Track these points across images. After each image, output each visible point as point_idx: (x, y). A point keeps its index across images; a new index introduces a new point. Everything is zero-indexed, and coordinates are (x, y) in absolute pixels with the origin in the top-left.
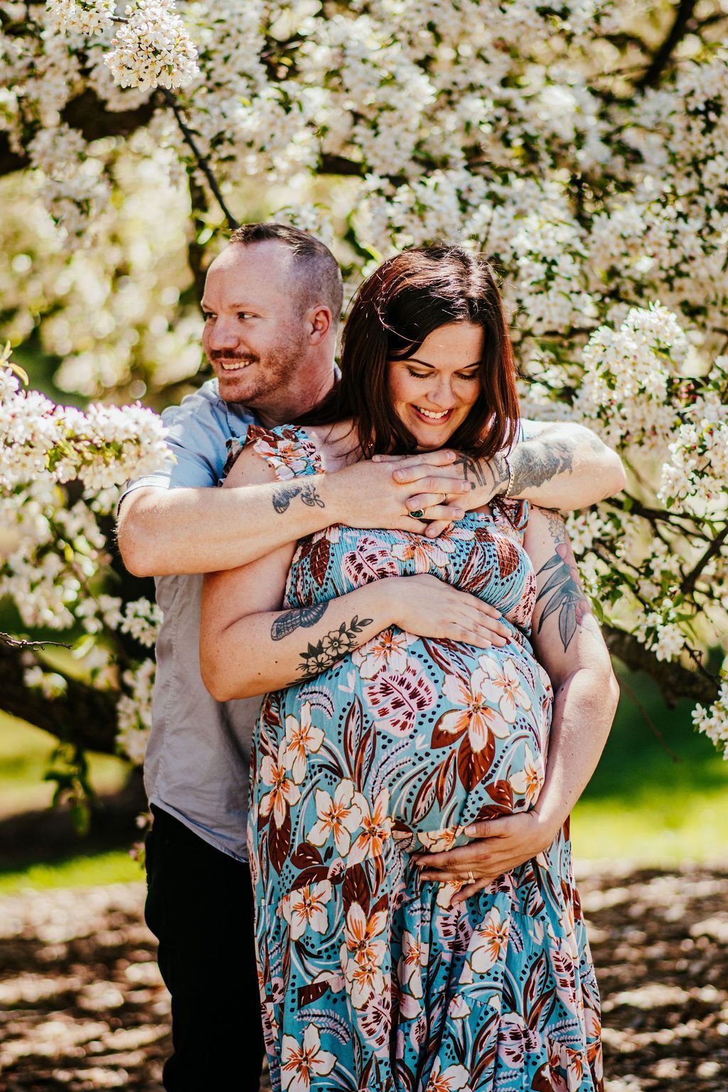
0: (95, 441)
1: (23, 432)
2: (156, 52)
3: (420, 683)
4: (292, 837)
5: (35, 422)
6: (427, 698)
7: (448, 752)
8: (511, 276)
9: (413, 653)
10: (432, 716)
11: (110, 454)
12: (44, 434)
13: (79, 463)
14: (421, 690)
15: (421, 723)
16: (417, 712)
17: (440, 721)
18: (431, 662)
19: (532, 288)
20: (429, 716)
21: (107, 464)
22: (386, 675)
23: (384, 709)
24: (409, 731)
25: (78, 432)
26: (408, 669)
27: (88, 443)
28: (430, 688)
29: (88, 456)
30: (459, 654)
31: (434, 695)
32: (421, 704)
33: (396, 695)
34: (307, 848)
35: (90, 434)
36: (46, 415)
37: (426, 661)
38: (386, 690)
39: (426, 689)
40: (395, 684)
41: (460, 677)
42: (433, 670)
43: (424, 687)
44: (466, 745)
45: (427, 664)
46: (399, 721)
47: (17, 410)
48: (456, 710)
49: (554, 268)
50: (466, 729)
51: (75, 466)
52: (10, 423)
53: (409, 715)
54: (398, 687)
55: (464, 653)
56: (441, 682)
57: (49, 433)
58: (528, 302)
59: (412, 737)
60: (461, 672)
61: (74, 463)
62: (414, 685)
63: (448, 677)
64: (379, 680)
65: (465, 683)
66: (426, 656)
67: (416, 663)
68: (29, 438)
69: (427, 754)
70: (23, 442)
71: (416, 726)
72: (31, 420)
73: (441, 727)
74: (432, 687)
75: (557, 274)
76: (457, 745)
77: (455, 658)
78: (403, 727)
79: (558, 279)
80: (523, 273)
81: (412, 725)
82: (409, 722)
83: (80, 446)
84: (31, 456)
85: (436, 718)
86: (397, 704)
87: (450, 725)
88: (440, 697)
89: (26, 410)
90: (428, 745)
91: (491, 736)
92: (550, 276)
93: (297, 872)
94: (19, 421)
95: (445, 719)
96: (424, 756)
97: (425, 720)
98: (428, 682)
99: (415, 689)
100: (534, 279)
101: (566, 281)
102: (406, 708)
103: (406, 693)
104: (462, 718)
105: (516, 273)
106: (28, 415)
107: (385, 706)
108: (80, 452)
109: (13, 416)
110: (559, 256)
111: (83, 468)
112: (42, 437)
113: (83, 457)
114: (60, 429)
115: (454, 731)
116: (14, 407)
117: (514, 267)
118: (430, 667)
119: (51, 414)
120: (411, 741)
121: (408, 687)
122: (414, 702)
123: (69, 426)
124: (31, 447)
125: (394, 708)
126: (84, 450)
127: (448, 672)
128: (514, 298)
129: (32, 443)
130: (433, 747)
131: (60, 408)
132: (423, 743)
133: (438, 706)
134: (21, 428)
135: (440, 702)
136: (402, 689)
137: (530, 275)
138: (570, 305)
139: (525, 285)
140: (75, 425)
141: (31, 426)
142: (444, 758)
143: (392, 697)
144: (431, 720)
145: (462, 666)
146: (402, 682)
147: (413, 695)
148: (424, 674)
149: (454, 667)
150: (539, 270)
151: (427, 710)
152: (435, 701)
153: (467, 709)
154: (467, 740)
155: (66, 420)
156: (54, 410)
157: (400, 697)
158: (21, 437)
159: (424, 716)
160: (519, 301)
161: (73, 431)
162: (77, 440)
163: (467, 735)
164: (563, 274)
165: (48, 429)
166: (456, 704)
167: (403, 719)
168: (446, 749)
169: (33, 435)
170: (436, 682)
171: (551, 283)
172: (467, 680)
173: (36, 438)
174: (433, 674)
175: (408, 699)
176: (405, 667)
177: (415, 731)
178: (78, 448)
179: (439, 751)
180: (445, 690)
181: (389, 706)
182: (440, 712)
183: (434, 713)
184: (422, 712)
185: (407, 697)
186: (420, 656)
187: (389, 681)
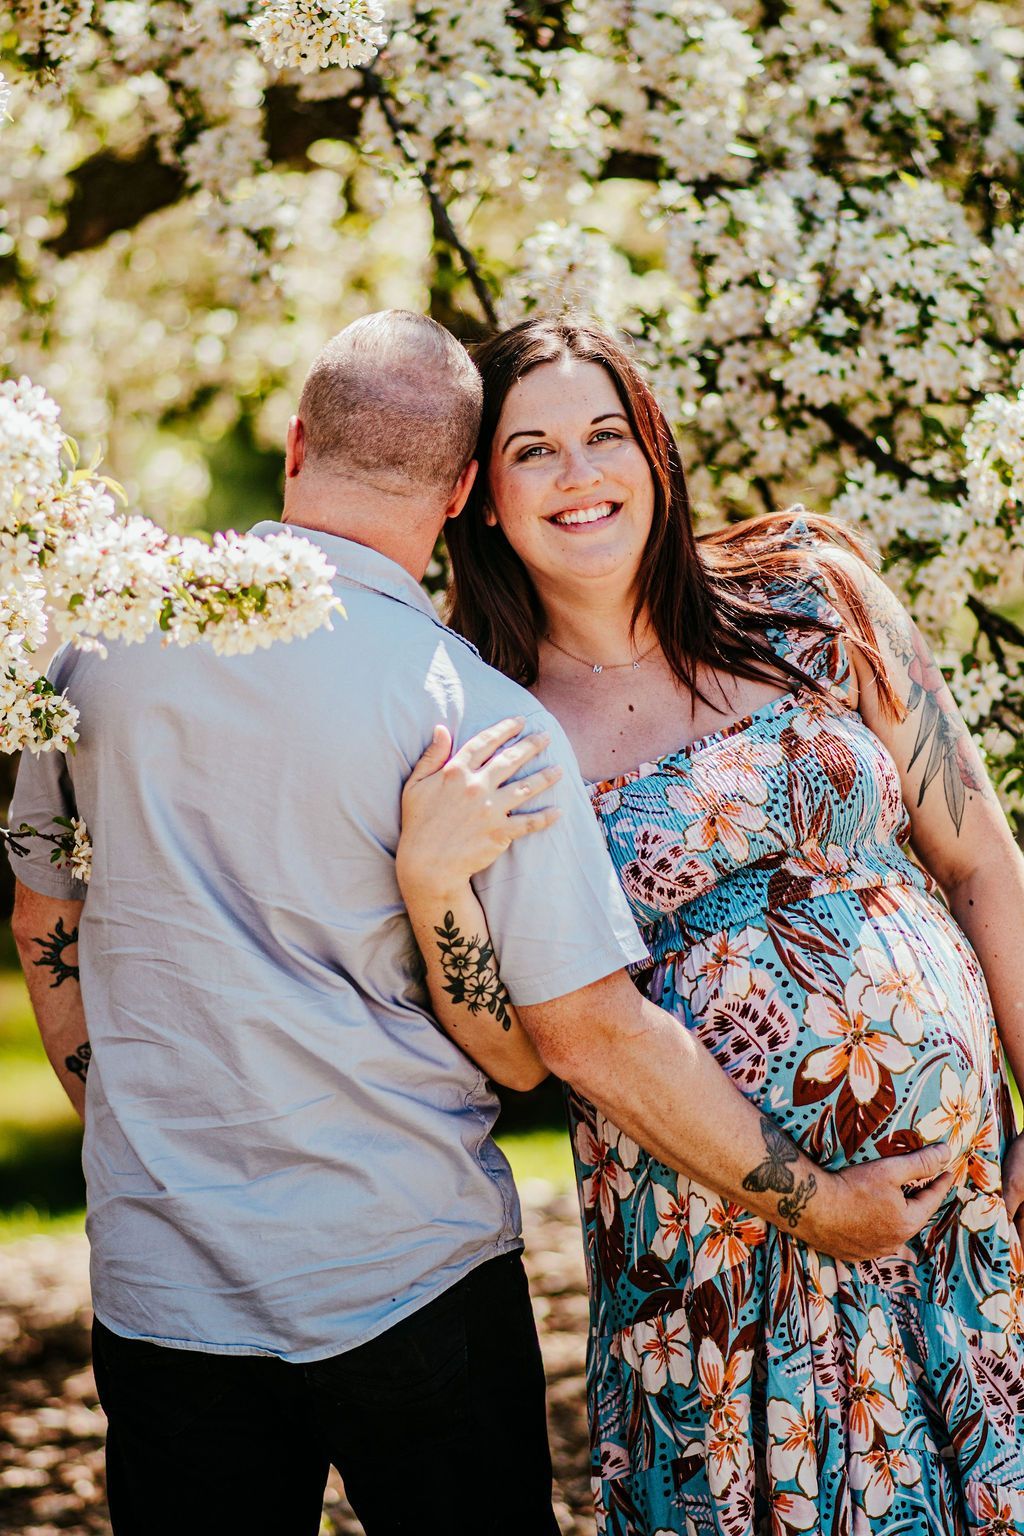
0: (227, 585)
1: (119, 576)
2: (323, 15)
3: (772, 1010)
4: (626, 1246)
5: (137, 560)
6: (782, 1032)
7: (821, 1109)
8: (871, 322)
9: (759, 961)
10: (791, 1059)
11: (248, 603)
12: (150, 578)
13: (203, 619)
14: (773, 1021)
15: (775, 1070)
16: (768, 1055)
17: (803, 1066)
18: (786, 975)
19: (901, 339)
20: (787, 1058)
21: (245, 620)
22: (719, 1004)
23: (722, 1055)
24: (758, 1083)
25: (200, 574)
26: (753, 988)
27: (216, 589)
28: (785, 1016)
29: (218, 608)
30: (827, 957)
31: (793, 1026)
32: (774, 1042)
33: (737, 1031)
34: (650, 1261)
35: (218, 575)
36: (156, 550)
37: (778, 974)
38: (723, 1024)
39: (781, 1019)
40: (735, 1015)
41: (829, 994)
42: (789, 989)
43: (777, 1015)
44: (847, 1094)
45: (781, 979)
46: (742, 1071)
47: (109, 543)
48: (827, 1047)
49: (931, 310)
50: (845, 1072)
51: (198, 623)
52: (99, 563)
53: (756, 1060)
54: (740, 1020)
55: (833, 953)
56: (801, 1006)
57: (158, 575)
58: (894, 360)
59: (763, 1091)
60: (829, 987)
61: (196, 619)
62: (763, 1013)
63: (812, 998)
64: (710, 1016)
65: (838, 1002)
66: (779, 966)
67: (764, 979)
68: (129, 584)
69: (790, 1114)
70: (119, 589)
71: (768, 1074)
72: (131, 557)
73: (806, 1075)
74: (789, 1014)
75: (936, 318)
76: (833, 1099)
77: (821, 965)
78: (751, 1077)
79: (937, 324)
80: (887, 317)
81: (762, 1074)
82: (758, 1069)
83: (204, 594)
84: (132, 610)
85: (797, 1061)
86: (740, 1046)
87: (819, 1069)
88: (802, 1029)
89: (123, 544)
90: (788, 1102)
91: (885, 1073)
92: (926, 320)
93: (642, 1296)
94: (112, 559)
95: (811, 1062)
96: (785, 1116)
97: (781, 1065)
98: (782, 1008)
99: (765, 1020)
100: (902, 325)
101: (949, 327)
102: (754, 1050)
103: (751, 1027)
104: (836, 1058)
105: (878, 318)
106: (125, 550)
107: (723, 1050)
108: (205, 602)
109: (104, 552)
110: (938, 290)
111: (209, 626)
112: (146, 581)
113: (210, 610)
114: (175, 569)
115: (827, 1079)
116: (105, 538)
117: (875, 308)
118: (785, 984)
119: (163, 548)
120: (762, 1097)
121: (754, 1018)
122: (764, 1040)
123: (187, 564)
124: (132, 596)
125: (737, 1052)
126: (210, 598)
127: (812, 990)
128: (876, 355)
129: (133, 591)
130: (796, 1103)
131: (175, 540)
132: (782, 1099)
133: (799, 1043)
134: (115, 570)
135: (803, 1037)
136: (746, 1022)
137: (896, 321)
138: (956, 364)
139: (889, 335)
140: (196, 563)
141: (132, 567)
142: (815, 1119)
143: (733, 1034)
144: (790, 1065)
145: (832, 977)
146: (745, 1012)
147: (763, 1029)
148: (777, 998)
149: (820, 981)
150: (908, 314)
151: (782, 1049)
152: (794, 1036)
153: (844, 1042)
154: (847, 1089)
155: (183, 556)
156: (166, 542)
157: (744, 1035)
158: (115, 582)
159: (778, 1059)
160: (883, 359)
161: (193, 573)
162: (201, 585)
163: (847, 1081)
164: (946, 317)
165: (155, 570)
166: (825, 1037)
167: (748, 1066)
168: (817, 1105)
169: (134, 579)
170: (795, 1006)
171: (928, 331)
172: (840, 997)
173: (138, 584)
174: (790, 995)
175: (755, 1036)
176: (749, 986)
177: (768, 1082)
178: (203, 597)
179: (806, 1109)
180: (807, 1018)
181: (728, 1049)
182: (802, 1052)
183: (793, 1054)
184: (775, 1053)
185: (754, 1035)
186: (770, 966)
187: (726, 1011)
